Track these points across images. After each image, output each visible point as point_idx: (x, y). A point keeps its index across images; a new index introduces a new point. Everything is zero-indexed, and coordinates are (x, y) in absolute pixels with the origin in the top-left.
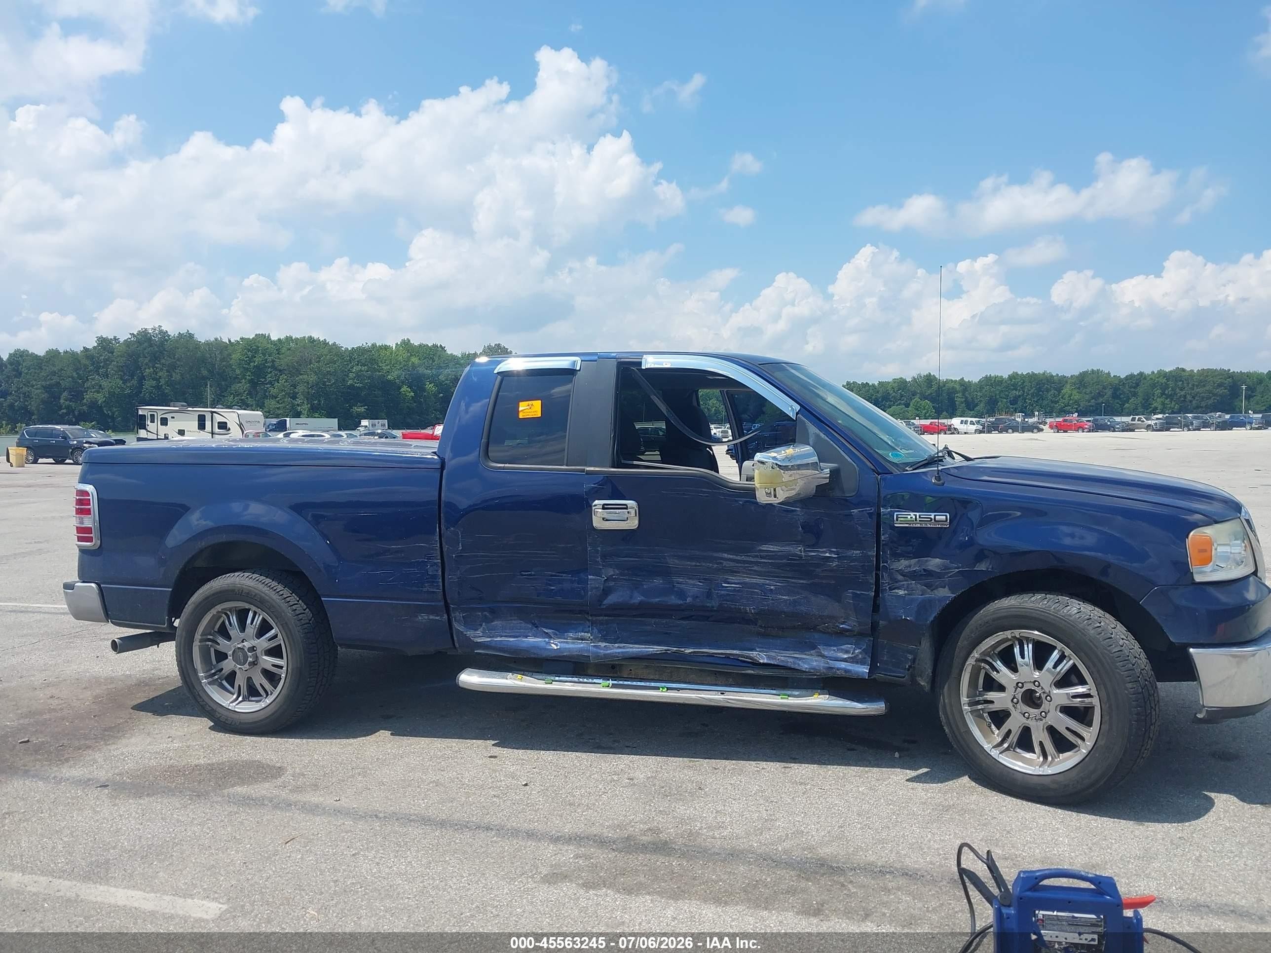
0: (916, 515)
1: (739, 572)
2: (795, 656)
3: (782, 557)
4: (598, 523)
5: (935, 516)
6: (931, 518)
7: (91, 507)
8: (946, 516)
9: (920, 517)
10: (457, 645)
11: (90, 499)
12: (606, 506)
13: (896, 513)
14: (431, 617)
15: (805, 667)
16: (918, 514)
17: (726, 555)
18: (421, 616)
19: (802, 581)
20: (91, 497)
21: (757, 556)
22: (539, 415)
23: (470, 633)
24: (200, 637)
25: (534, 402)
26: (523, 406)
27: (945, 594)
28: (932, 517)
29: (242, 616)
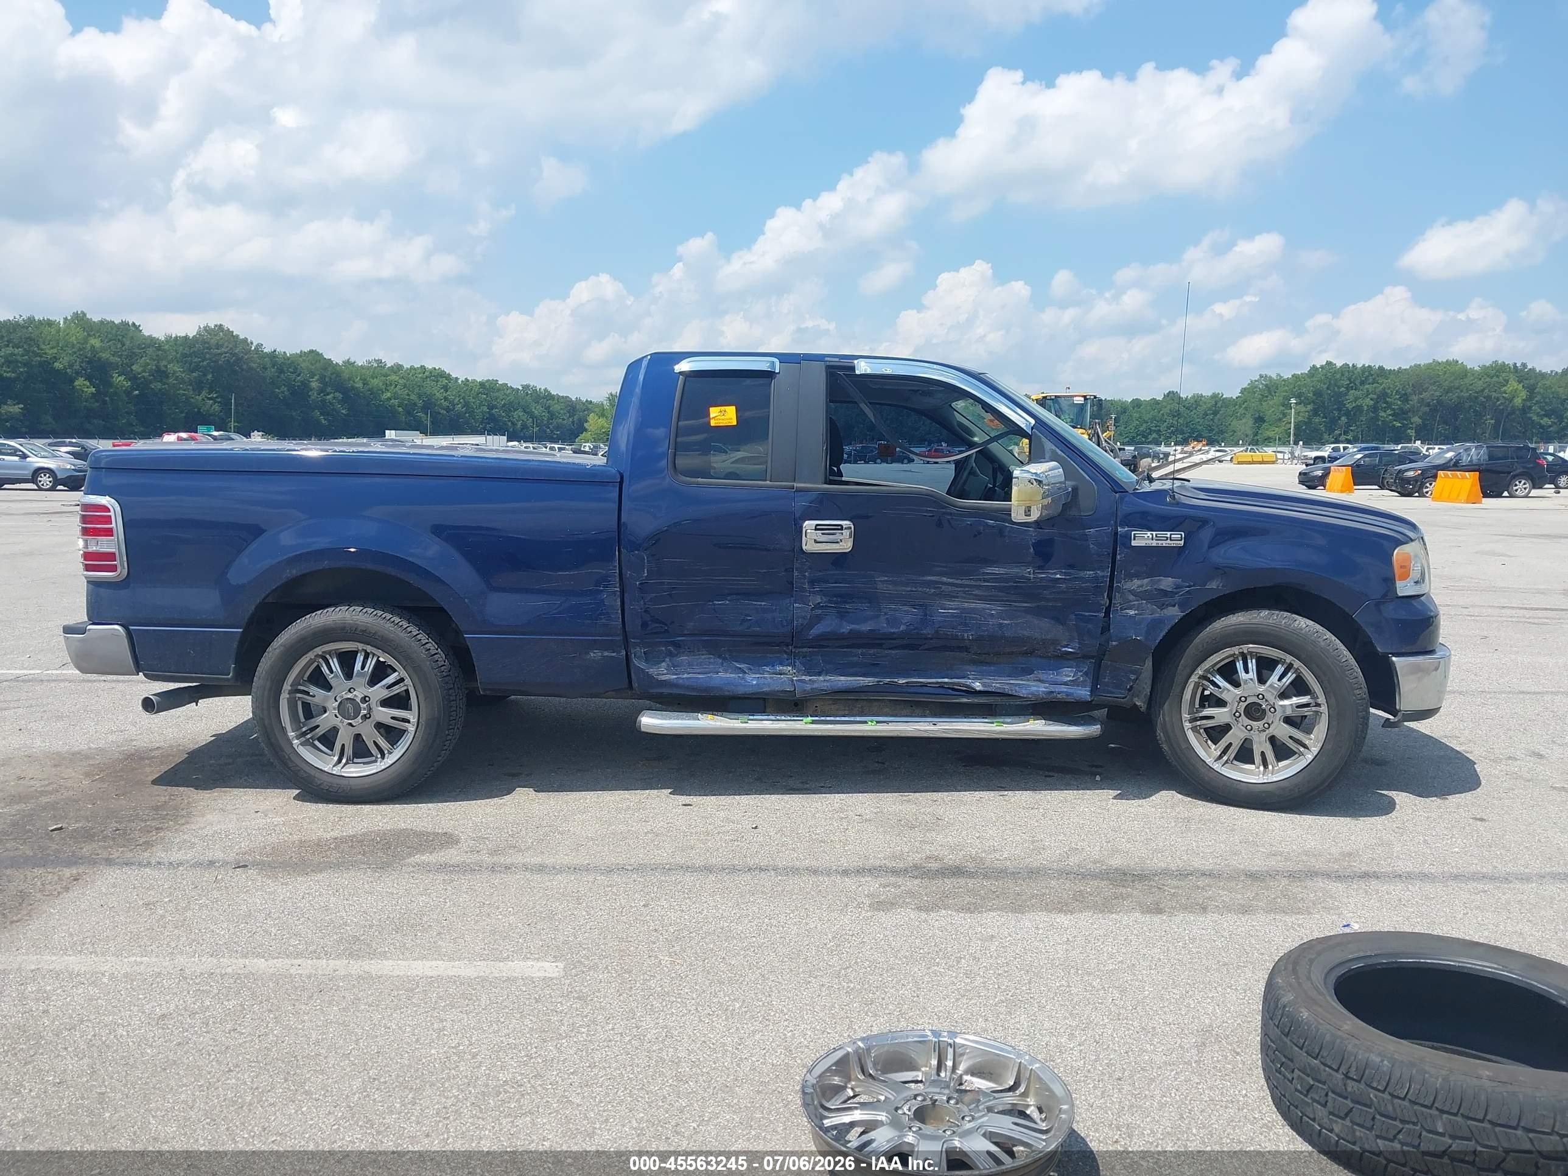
0: (1152, 534)
1: (957, 597)
2: (1012, 682)
3: (1006, 580)
4: (809, 545)
5: (1171, 535)
6: (1167, 537)
7: (114, 525)
8: (1181, 535)
9: (1156, 536)
10: (635, 685)
11: (110, 516)
12: (818, 527)
13: (1133, 533)
14: (606, 654)
15: (1023, 693)
16: (1154, 533)
17: (945, 579)
18: (594, 653)
19: (1025, 605)
20: (112, 514)
21: (980, 580)
22: (734, 423)
23: (652, 671)
24: (290, 688)
25: (727, 408)
26: (714, 412)
27: (1174, 613)
28: (1169, 536)
29: (347, 661)
